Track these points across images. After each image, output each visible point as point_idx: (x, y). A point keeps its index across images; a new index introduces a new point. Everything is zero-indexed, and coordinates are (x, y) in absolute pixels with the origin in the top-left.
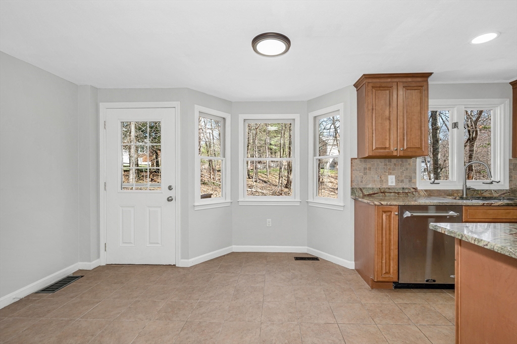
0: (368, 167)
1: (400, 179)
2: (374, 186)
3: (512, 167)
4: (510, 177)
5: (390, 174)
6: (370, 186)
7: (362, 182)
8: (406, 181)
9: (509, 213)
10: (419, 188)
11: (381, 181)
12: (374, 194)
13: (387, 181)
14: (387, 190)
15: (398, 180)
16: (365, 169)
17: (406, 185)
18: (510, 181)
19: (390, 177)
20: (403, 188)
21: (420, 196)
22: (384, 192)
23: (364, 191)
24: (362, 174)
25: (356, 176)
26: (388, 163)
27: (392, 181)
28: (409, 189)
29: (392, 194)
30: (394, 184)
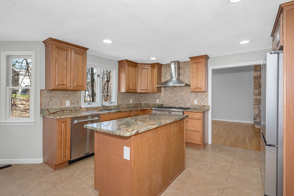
0: (52, 96)
1: (73, 102)
2: (57, 107)
3: (118, 96)
4: (118, 100)
5: (67, 100)
6: (54, 107)
7: (48, 105)
8: (76, 103)
10: (82, 107)
11: (62, 104)
12: (57, 112)
13: (65, 104)
14: (65, 109)
15: (71, 103)
16: (51, 97)
17: (76, 106)
18: (117, 102)
19: (66, 101)
20: (74, 107)
21: (83, 111)
22: (63, 111)
23: (50, 111)
24: (49, 100)
25: (44, 102)
26: (65, 93)
27: (68, 104)
28: (77, 108)
29: (68, 111)
30: (69, 105)
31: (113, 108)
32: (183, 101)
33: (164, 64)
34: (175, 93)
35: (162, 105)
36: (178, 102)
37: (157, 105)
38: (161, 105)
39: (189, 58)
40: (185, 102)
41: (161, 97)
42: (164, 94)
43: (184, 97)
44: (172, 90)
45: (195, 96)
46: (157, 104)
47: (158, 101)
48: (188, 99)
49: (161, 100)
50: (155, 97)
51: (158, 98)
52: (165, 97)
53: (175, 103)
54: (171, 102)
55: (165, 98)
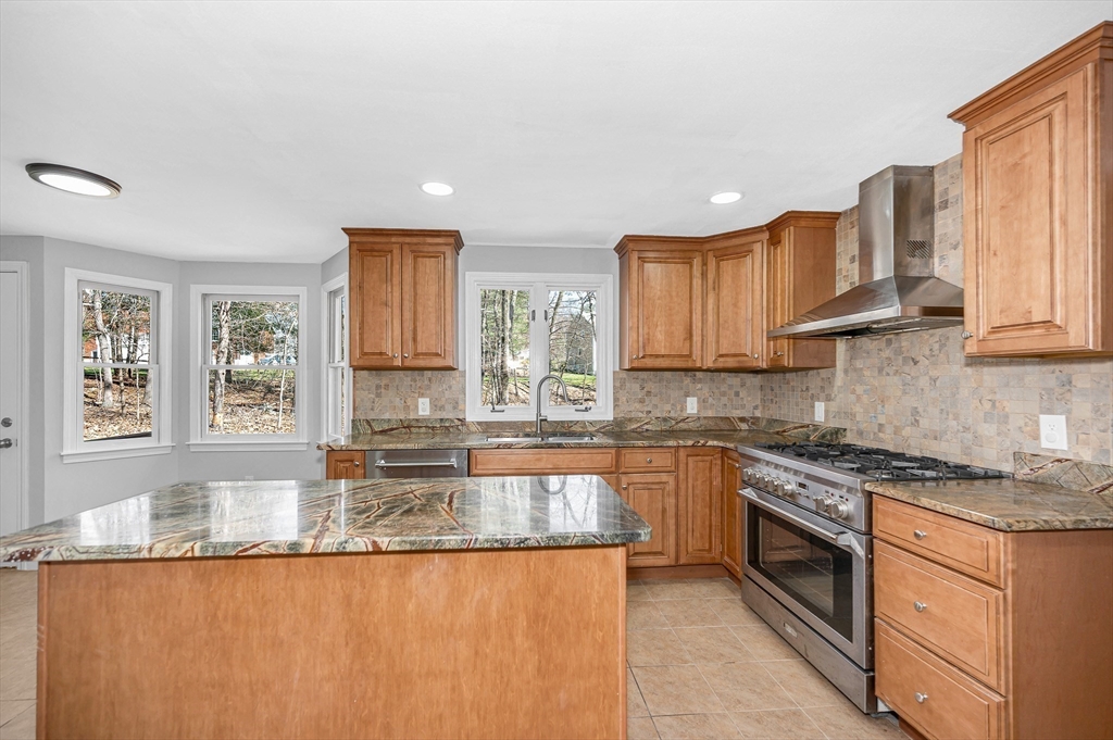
0: (382, 384)
1: (439, 404)
2: (394, 417)
3: (618, 384)
4: (616, 400)
5: (422, 395)
6: (387, 416)
7: (372, 409)
8: (449, 407)
9: (539, 460)
10: (469, 419)
11: (407, 408)
12: (392, 429)
13: (417, 407)
14: (414, 423)
15: (435, 406)
16: (378, 387)
17: (448, 414)
18: (615, 407)
19: (420, 400)
20: (442, 420)
21: (470, 433)
22: (409, 427)
23: (373, 424)
24: (373, 396)
25: (362, 400)
26: (418, 378)
27: (424, 408)
28: (452, 421)
29: (423, 430)
30: (427, 413)
31: (592, 429)
32: (956, 418)
33: (845, 212)
34: (906, 369)
35: (837, 433)
36: (924, 423)
37: (815, 430)
38: (832, 434)
39: (950, 116)
40: (966, 429)
41: (835, 388)
42: (846, 371)
43: (964, 392)
44: (887, 353)
45: (1050, 391)
46: (816, 428)
47: (820, 413)
48: (988, 406)
49: (833, 406)
50: (807, 389)
51: (822, 395)
52: (854, 392)
53: (907, 431)
54: (882, 419)
55: (853, 397)
